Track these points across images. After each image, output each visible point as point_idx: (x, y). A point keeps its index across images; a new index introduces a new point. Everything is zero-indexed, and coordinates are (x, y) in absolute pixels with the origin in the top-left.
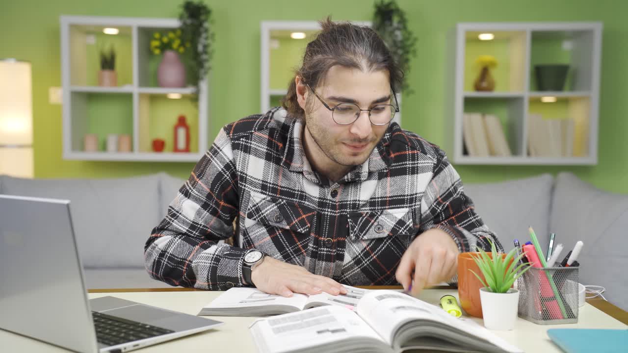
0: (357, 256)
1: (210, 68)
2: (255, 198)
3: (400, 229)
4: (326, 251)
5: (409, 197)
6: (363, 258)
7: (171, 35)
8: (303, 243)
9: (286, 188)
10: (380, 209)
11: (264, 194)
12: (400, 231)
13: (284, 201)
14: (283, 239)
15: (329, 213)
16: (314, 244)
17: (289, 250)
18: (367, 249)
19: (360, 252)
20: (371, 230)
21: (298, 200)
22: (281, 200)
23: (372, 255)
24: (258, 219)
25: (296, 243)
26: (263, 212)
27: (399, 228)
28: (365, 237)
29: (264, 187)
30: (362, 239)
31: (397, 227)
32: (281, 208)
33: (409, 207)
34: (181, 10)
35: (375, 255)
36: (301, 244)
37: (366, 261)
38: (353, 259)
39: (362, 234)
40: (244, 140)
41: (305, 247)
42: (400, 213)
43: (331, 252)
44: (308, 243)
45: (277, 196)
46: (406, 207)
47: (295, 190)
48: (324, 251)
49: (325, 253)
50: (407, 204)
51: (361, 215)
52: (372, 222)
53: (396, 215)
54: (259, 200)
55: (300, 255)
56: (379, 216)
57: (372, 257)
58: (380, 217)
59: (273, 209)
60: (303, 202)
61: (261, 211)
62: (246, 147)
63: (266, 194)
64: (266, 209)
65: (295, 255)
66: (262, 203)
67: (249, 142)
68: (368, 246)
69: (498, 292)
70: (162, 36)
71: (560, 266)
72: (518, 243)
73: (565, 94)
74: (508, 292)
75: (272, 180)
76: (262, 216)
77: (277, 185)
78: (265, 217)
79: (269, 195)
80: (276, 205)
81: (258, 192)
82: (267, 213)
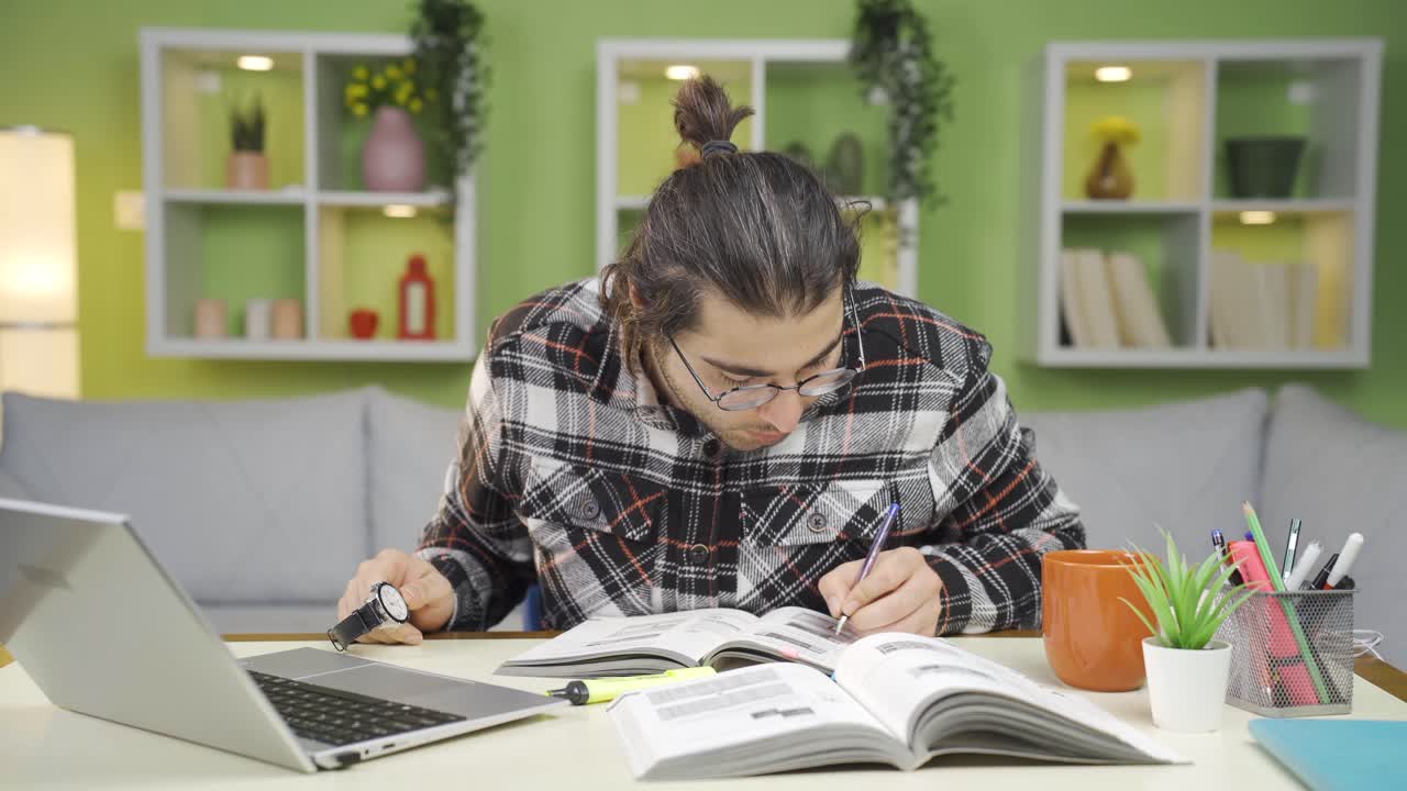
0: (766, 581)
1: (480, 148)
2: (540, 471)
3: (866, 526)
4: (695, 573)
5: (885, 456)
6: (780, 585)
7: (392, 72)
8: (642, 559)
9: (605, 442)
10: (822, 480)
11: (560, 458)
12: (866, 531)
13: (601, 472)
14: (601, 553)
15: (699, 492)
16: (667, 560)
17: (617, 575)
18: (790, 566)
19: (772, 572)
20: (799, 524)
21: (629, 468)
22: (593, 470)
23: (801, 579)
24: (547, 515)
25: (628, 560)
26: (558, 498)
27: (863, 524)
28: (785, 542)
29: (560, 446)
30: (776, 545)
31: (859, 522)
32: (595, 486)
33: (886, 477)
34: (414, 15)
35: (807, 578)
36: (639, 561)
37: (787, 590)
38: (758, 587)
39: (779, 536)
40: (508, 352)
41: (649, 566)
42: (864, 490)
43: (706, 574)
44: (654, 559)
45: (587, 460)
46: (879, 477)
47: (624, 446)
48: (690, 572)
49: (694, 576)
50: (880, 470)
51: (776, 491)
52: (802, 507)
53: (855, 495)
54: (550, 473)
55: (638, 585)
56: (819, 493)
57: (801, 583)
58: (820, 497)
59: (580, 489)
60: (641, 470)
61: (554, 497)
62: (514, 366)
63: (563, 459)
64: (564, 492)
65: (629, 586)
66: (555, 479)
67: (518, 355)
68: (791, 559)
69: (1185, 648)
70: (371, 74)
71: (1311, 588)
72: (1222, 538)
73: (1295, 205)
74: (1206, 647)
75: (576, 428)
76: (556, 508)
77: (587, 438)
78: (562, 508)
79: (570, 460)
80: (586, 480)
81: (549, 455)
82: (566, 500)
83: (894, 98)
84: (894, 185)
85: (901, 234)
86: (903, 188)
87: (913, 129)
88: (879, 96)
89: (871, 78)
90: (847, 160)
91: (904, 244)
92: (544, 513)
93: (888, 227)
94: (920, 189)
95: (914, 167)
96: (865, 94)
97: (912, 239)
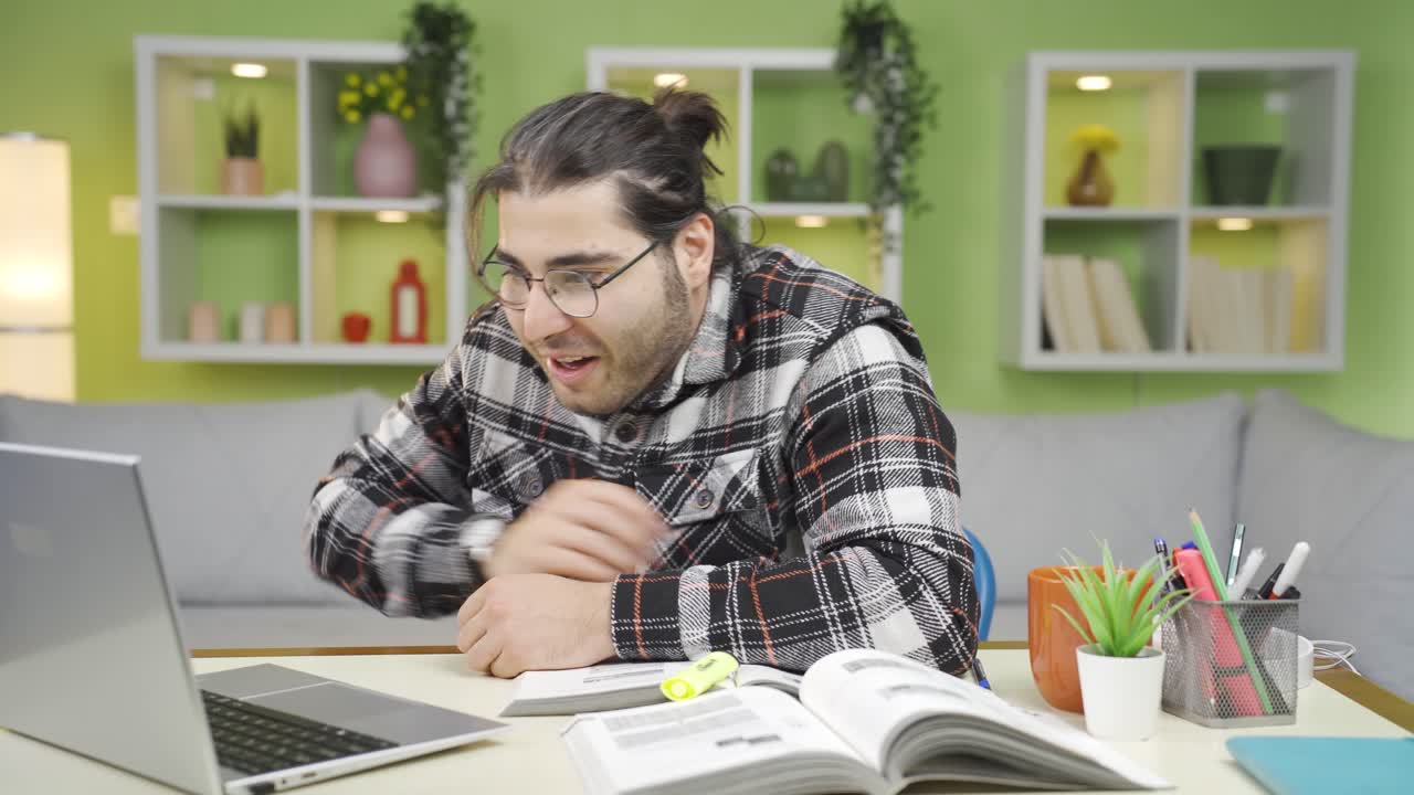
1: (471, 155)
2: (492, 444)
5: (760, 422)
7: (385, 80)
9: (560, 424)
10: (711, 455)
11: (513, 435)
13: (551, 451)
18: (681, 544)
19: (666, 551)
20: (690, 502)
21: (576, 451)
22: (543, 450)
24: (494, 488)
26: (507, 473)
28: (677, 520)
29: (514, 422)
30: (669, 524)
31: (728, 494)
32: (542, 467)
33: (760, 445)
34: (407, 24)
39: (670, 514)
40: (483, 324)
42: (738, 461)
45: (539, 440)
46: (754, 446)
47: (575, 429)
50: (757, 438)
51: (673, 469)
52: (692, 485)
54: (502, 448)
56: (709, 469)
57: (691, 562)
58: (708, 473)
59: (528, 467)
60: (584, 453)
61: (501, 472)
62: (484, 336)
63: (516, 436)
64: (513, 468)
66: (506, 454)
67: (490, 326)
68: (682, 536)
69: (1118, 656)
70: (364, 81)
71: (1256, 598)
72: (1165, 545)
73: (1272, 212)
74: (1140, 654)
75: (533, 407)
76: (504, 483)
77: (542, 418)
78: (508, 484)
79: (522, 438)
80: (536, 459)
81: (502, 431)
82: (513, 476)
83: (879, 106)
84: (879, 191)
85: (886, 240)
86: (888, 194)
87: (898, 137)
88: (865, 104)
89: (857, 86)
90: (833, 168)
91: (889, 249)
92: (491, 486)
93: (873, 233)
94: (905, 196)
95: (899, 174)
96: (850, 102)
97: (897, 244)
